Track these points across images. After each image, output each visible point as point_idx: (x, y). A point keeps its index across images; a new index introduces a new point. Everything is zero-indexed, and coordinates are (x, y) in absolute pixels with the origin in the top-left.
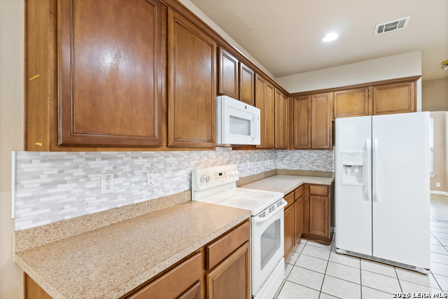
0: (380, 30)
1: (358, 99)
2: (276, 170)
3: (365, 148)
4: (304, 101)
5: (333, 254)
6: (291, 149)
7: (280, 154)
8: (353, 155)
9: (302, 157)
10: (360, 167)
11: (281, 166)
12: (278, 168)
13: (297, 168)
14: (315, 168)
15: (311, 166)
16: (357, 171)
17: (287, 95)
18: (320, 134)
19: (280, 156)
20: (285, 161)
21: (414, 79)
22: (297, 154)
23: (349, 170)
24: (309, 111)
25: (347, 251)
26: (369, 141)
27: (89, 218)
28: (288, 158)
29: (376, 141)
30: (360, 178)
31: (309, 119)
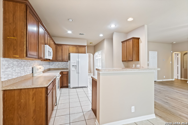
0: (80, 34)
1: (75, 49)
2: (50, 69)
3: (77, 61)
4: (60, 47)
5: (70, 89)
6: (56, 61)
7: (51, 63)
8: (74, 63)
9: (59, 64)
10: (76, 66)
11: (52, 67)
12: (50, 68)
13: (57, 67)
14: (63, 67)
15: (62, 67)
16: (75, 67)
17: (55, 44)
18: (65, 57)
19: (51, 64)
20: (53, 66)
21: (85, 46)
22: (57, 63)
23: (73, 67)
24: (62, 50)
25: (73, 87)
26: (78, 59)
27: (14, 79)
28: (54, 64)
29: (79, 59)
30: (76, 68)
31: (62, 52)
